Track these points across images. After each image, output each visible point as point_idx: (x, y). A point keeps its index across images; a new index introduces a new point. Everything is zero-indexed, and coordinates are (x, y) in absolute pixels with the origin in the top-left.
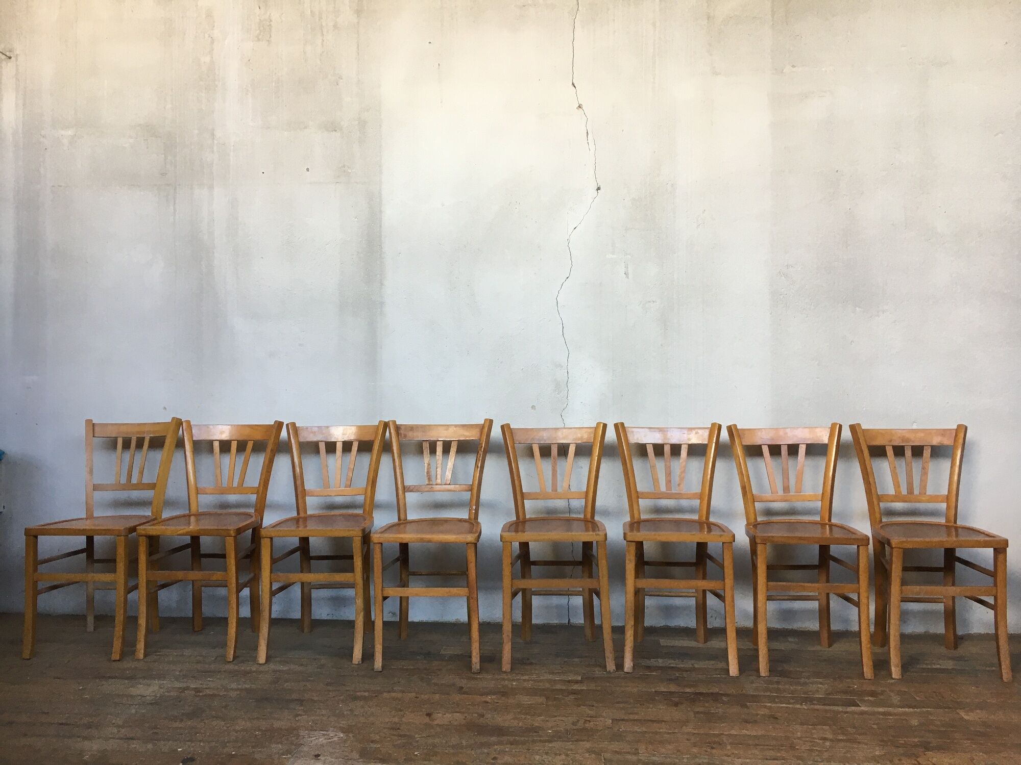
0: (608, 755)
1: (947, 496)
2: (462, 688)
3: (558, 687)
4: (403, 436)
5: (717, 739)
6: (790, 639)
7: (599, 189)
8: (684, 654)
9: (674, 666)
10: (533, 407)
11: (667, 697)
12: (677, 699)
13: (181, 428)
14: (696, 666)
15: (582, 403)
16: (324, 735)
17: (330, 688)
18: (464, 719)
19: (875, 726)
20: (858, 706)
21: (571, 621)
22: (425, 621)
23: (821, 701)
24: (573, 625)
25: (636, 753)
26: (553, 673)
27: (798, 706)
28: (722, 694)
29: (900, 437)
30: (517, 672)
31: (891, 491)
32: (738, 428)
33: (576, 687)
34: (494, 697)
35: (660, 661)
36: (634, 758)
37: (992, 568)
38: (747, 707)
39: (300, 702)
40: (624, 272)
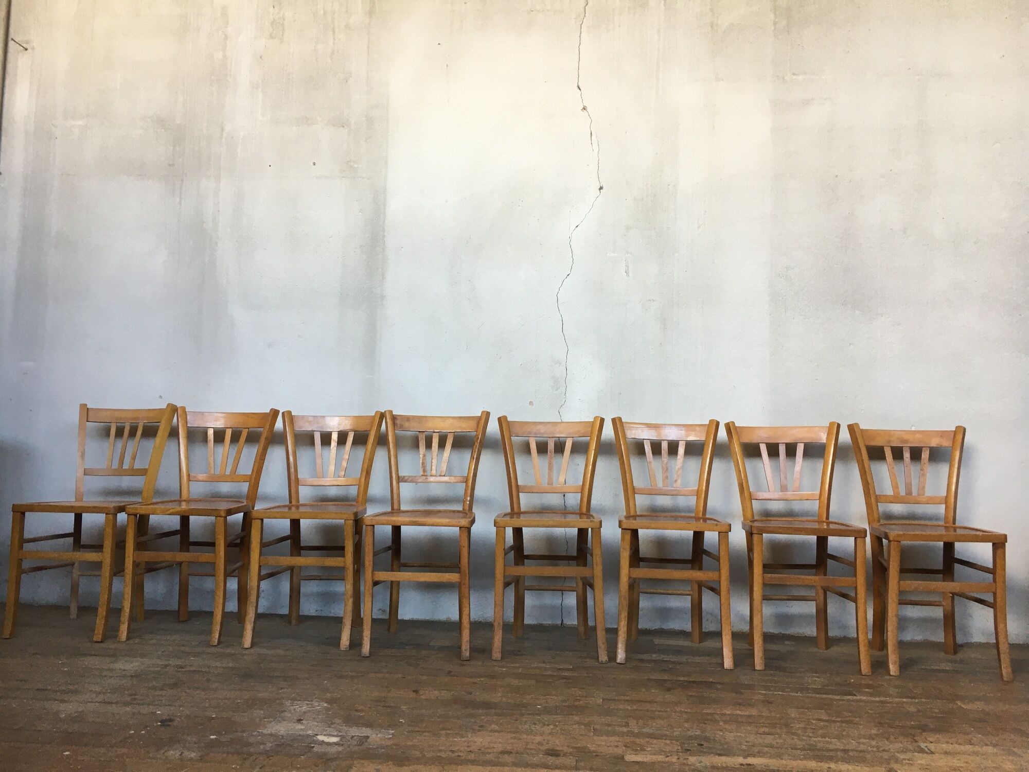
0: (598, 727)
1: (946, 497)
2: (450, 672)
3: (549, 673)
4: (399, 426)
5: (709, 717)
6: (786, 642)
7: (601, 188)
8: (679, 651)
9: (668, 659)
10: (531, 403)
11: (660, 684)
12: (670, 686)
13: (176, 415)
14: (690, 660)
15: (580, 399)
16: (307, 704)
17: (316, 669)
18: (452, 696)
19: (871, 711)
20: (855, 695)
21: (564, 622)
22: (415, 619)
23: (816, 691)
24: (565, 626)
25: (627, 725)
26: (544, 662)
27: (793, 694)
28: (717, 683)
29: (898, 439)
30: (507, 661)
31: (890, 492)
32: (736, 425)
33: (567, 674)
34: (483, 679)
35: (654, 656)
36: (625, 730)
37: (991, 566)
38: (741, 693)
39: (285, 678)
40: (625, 271)
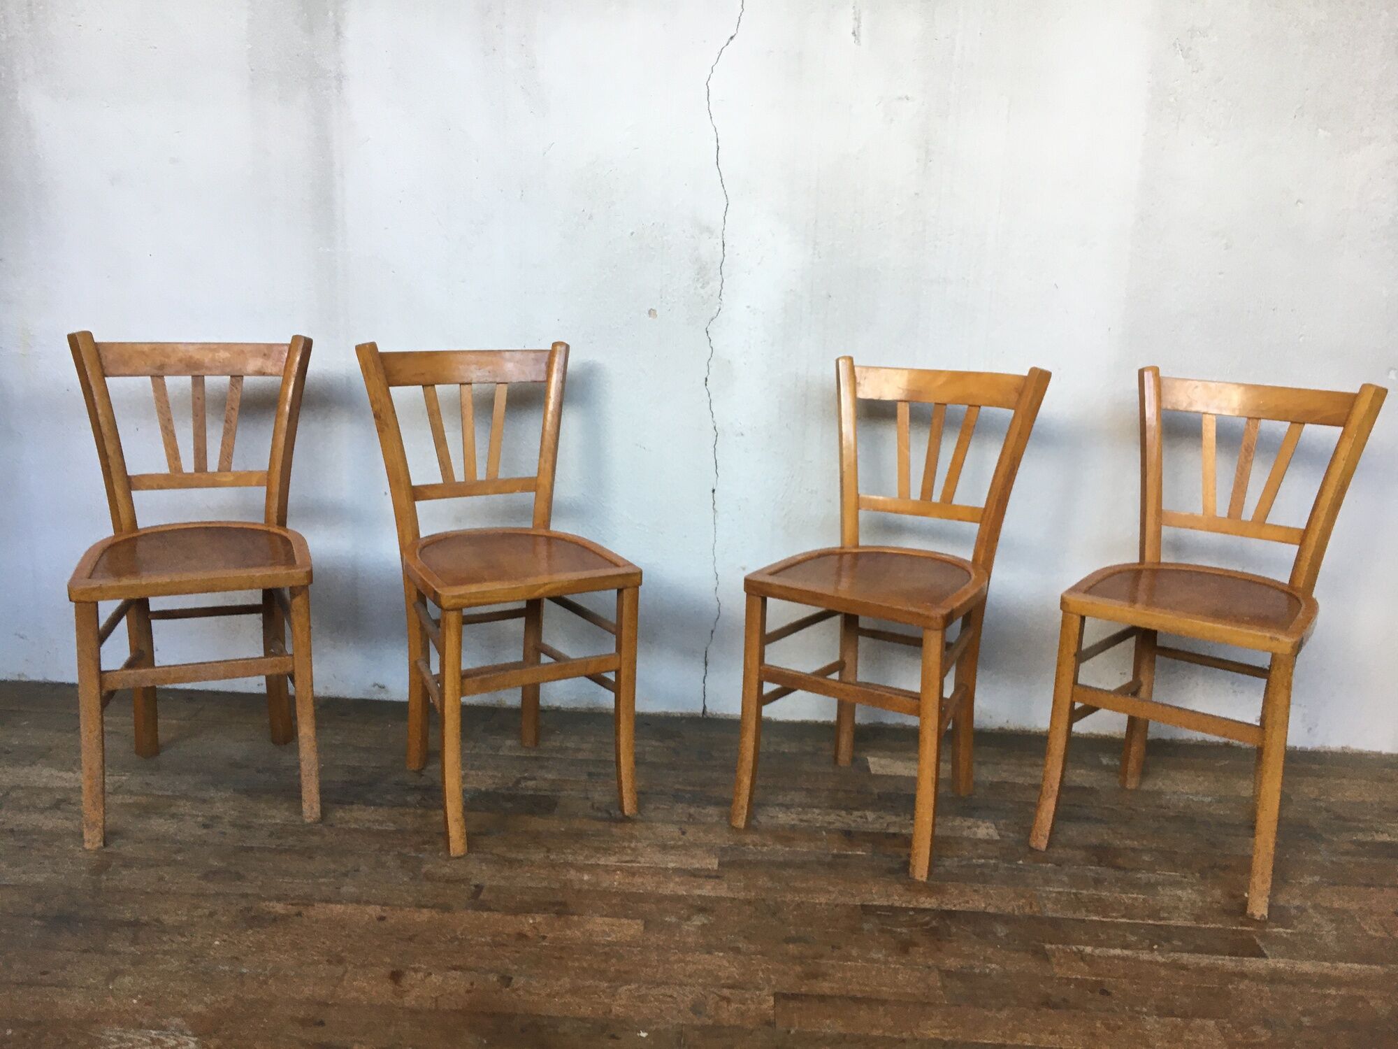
2: (479, 888)
3: (674, 887)
6: (1105, 761)
10: (652, 312)
11: (886, 923)
12: (904, 932)
15: (748, 307)
17: (212, 888)
18: (468, 992)
19: (1306, 1020)
20: (1261, 954)
21: (708, 710)
23: (1187, 939)
24: (711, 716)
26: (664, 848)
27: (1145, 956)
28: (994, 917)
30: (596, 844)
33: (708, 890)
34: (539, 918)
35: (871, 816)
40: (852, 31)
